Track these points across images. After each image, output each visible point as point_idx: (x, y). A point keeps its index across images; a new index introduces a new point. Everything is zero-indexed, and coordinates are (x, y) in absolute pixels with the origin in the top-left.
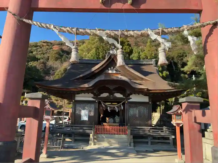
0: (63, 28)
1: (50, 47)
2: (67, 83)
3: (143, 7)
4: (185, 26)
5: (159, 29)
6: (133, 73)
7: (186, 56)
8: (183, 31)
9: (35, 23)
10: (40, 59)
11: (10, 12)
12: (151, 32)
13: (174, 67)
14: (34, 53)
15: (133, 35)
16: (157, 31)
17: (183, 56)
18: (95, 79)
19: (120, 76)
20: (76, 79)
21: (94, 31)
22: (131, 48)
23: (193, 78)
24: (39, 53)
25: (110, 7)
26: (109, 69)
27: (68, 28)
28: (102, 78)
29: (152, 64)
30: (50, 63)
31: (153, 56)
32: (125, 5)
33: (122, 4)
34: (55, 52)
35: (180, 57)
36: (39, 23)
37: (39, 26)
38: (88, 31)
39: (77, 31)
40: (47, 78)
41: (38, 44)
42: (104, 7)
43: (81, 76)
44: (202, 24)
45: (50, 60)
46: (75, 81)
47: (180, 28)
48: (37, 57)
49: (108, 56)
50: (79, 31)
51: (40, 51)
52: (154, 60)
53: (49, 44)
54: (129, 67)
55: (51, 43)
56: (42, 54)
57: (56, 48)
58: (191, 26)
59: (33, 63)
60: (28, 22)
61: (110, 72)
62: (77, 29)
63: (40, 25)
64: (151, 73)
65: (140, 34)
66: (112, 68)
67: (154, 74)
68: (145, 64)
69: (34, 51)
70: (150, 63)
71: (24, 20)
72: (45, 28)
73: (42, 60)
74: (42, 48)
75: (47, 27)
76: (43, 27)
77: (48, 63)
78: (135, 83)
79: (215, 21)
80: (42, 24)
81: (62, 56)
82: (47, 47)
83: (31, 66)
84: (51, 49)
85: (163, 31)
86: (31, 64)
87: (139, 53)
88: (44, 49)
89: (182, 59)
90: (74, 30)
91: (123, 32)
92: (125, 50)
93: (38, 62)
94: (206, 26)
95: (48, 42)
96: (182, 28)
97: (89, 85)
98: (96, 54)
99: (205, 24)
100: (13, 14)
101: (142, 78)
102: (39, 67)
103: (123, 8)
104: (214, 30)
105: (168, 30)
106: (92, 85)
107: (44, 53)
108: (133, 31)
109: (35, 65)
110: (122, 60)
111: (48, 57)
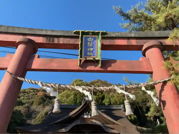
0: (48, 84)
1: (36, 93)
2: (47, 127)
3: (109, 69)
4: (142, 84)
5: (123, 86)
6: (106, 118)
7: (148, 101)
8: (141, 87)
9: (26, 80)
10: (25, 104)
11: (8, 72)
12: (117, 88)
13: (140, 111)
14: (21, 98)
15: (103, 90)
16: (122, 87)
17: (146, 101)
18: (72, 124)
19: (94, 121)
20: (55, 124)
21: (73, 87)
22: (103, 94)
23: (157, 122)
24: (25, 99)
25: (86, 69)
26: (85, 114)
27: (52, 84)
28: (78, 122)
29: (121, 109)
30: (34, 107)
31: (121, 101)
32: (96, 68)
33: (94, 67)
34: (39, 97)
35: (144, 102)
36: (29, 80)
37: (30, 83)
38: (68, 86)
39: (59, 87)
40: (28, 122)
41: (26, 91)
42: (81, 69)
43: (60, 120)
44: (154, 82)
45: (34, 104)
46: (54, 125)
47: (138, 85)
48: (23, 102)
49: (84, 102)
50: (61, 86)
51: (26, 97)
52: (122, 105)
53: (36, 91)
54: (102, 112)
55: (37, 90)
56: (28, 99)
57: (40, 94)
58: (146, 84)
59: (18, 108)
60: (21, 79)
61: (85, 117)
62: (59, 84)
63: (30, 81)
64: (121, 118)
65: (109, 89)
66: (87, 113)
67: (124, 118)
68: (115, 109)
69: (22, 97)
70: (120, 108)
71: (19, 78)
72: (34, 84)
73: (27, 105)
74: (29, 93)
75: (35, 83)
76: (33, 83)
77: (31, 107)
78: (108, 127)
79: (164, 80)
80: (32, 81)
81: (45, 101)
82: (34, 93)
83: (16, 110)
84: (36, 94)
85: (126, 87)
86: (16, 109)
87: (110, 99)
88: (31, 94)
89: (146, 104)
90: (56, 85)
91: (95, 87)
92: (98, 96)
93: (23, 106)
94: (158, 84)
95: (35, 89)
96: (140, 85)
97: (66, 130)
98: (74, 99)
99: (157, 82)
100: (10, 74)
101: (114, 122)
102: (23, 111)
103: (95, 69)
104: (165, 87)
105: (129, 87)
106: (69, 130)
107: (30, 98)
108: (103, 87)
109: (20, 109)
110: (95, 111)
111: (33, 101)
